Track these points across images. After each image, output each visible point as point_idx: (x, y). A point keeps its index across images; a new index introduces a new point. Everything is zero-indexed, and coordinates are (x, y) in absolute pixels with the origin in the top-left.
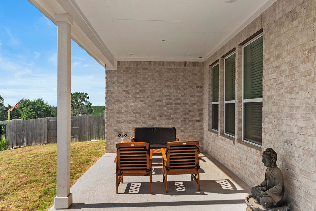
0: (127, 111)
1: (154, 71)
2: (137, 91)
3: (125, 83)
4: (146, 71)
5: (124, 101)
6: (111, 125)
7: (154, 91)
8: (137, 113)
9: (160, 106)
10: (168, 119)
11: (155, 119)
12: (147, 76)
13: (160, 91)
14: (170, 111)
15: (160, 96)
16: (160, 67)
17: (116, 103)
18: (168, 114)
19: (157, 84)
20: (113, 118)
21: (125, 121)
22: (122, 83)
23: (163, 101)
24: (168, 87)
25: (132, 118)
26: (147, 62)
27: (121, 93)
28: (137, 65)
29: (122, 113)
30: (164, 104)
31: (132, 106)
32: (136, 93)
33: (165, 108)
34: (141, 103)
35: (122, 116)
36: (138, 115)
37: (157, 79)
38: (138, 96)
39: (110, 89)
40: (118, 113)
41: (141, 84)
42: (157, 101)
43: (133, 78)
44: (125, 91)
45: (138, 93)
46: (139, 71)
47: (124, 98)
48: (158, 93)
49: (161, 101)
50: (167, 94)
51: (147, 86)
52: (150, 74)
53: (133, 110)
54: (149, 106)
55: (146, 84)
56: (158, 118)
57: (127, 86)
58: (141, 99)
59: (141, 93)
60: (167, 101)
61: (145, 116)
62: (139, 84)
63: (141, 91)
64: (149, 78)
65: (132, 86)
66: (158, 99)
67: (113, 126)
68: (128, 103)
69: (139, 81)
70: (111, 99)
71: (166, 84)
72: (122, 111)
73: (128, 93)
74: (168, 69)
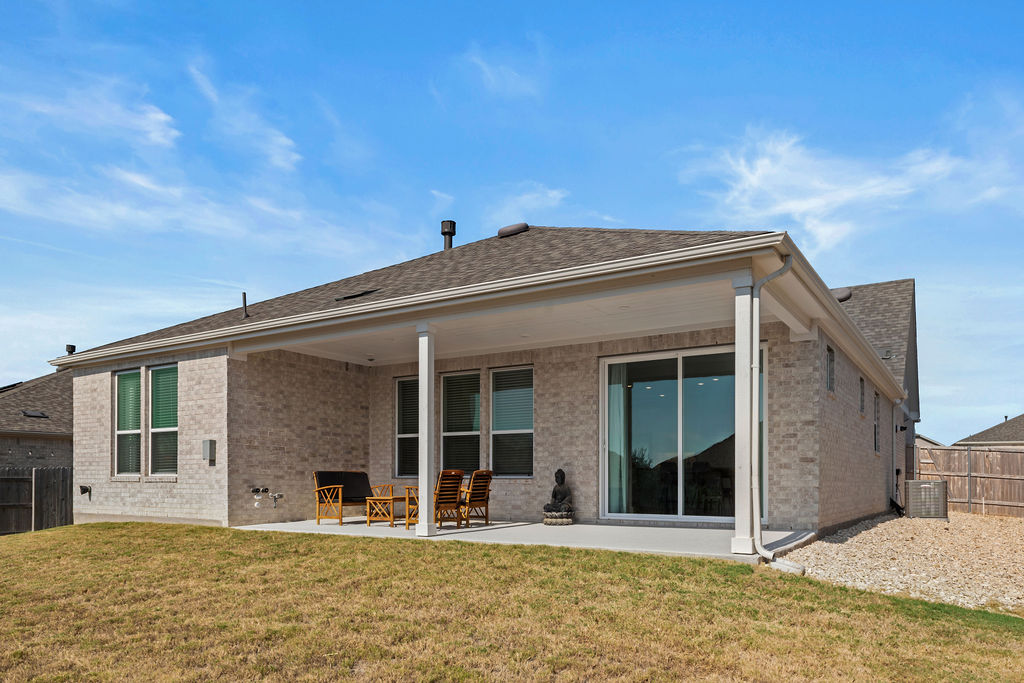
0: (263, 443)
1: (305, 372)
2: (280, 406)
3: (261, 389)
4: (293, 370)
5: (259, 423)
6: (237, 471)
7: (305, 409)
8: (281, 449)
9: (314, 437)
10: (325, 461)
11: (306, 460)
12: (294, 380)
13: (314, 410)
14: (327, 447)
15: (313, 419)
16: (314, 366)
17: (246, 426)
18: (326, 452)
19: (308, 396)
20: (241, 457)
21: (260, 463)
22: (255, 388)
23: (319, 428)
24: (325, 403)
25: (272, 458)
26: (294, 353)
27: (253, 408)
28: (280, 356)
29: (256, 448)
30: (319, 433)
31: (271, 434)
32: (277, 411)
33: (321, 442)
34: (286, 430)
35: (256, 453)
36: (280, 452)
37: (309, 386)
38: (280, 415)
39: (235, 398)
40: (249, 447)
41: (286, 394)
42: (309, 428)
43: (272, 381)
44: (260, 404)
45: (281, 411)
46: (282, 369)
47: (258, 418)
48: (310, 414)
49: (314, 428)
50: (323, 416)
51: (294, 398)
52: (299, 376)
53: (273, 443)
54: (299, 436)
55: (293, 394)
56: (311, 459)
57: (263, 395)
58: (286, 422)
59: (285, 411)
60: (323, 429)
61: (292, 454)
62: (282, 392)
63: (285, 407)
64: (297, 385)
65: (272, 396)
66: (311, 424)
67: (241, 472)
68: (265, 429)
69: (282, 388)
70: (237, 417)
71: (322, 398)
72: (256, 444)
73: (265, 409)
74: (324, 371)
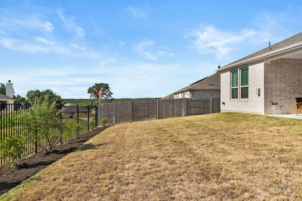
0: (276, 89)
1: (291, 64)
2: (282, 77)
3: (275, 72)
4: (287, 64)
5: (274, 82)
6: (267, 98)
7: (291, 77)
8: (282, 90)
9: (295, 86)
10: (299, 94)
11: (292, 94)
12: (287, 68)
13: (295, 77)
14: (300, 89)
15: (294, 80)
16: (295, 62)
17: (270, 84)
18: (299, 91)
19: (293, 72)
20: (269, 93)
21: (275, 95)
22: (273, 72)
23: (296, 83)
24: (299, 74)
25: (279, 93)
26: (287, 59)
27: (273, 78)
28: (282, 60)
29: (273, 90)
30: (297, 85)
31: (279, 86)
32: (281, 78)
33: (297, 88)
34: (284, 84)
35: (273, 92)
36: (282, 92)
37: (293, 69)
38: (282, 80)
39: (267, 75)
40: (271, 90)
41: (284, 72)
42: (293, 83)
43: (279, 69)
44: (275, 76)
45: (282, 78)
46: (283, 64)
47: (274, 81)
48: (293, 78)
49: (295, 83)
50: (298, 79)
51: (287, 74)
52: (289, 66)
53: (279, 89)
54: (288, 86)
55: (287, 72)
56: (293, 94)
57: (276, 73)
58: (284, 81)
59: (284, 78)
60: (298, 83)
61: (286, 92)
62: (283, 72)
63: (284, 77)
64: (288, 69)
65: (279, 74)
66: (293, 81)
67: (268, 98)
68: (276, 84)
69: (283, 70)
70: (267, 81)
71: (298, 73)
72: (274, 89)
73: (277, 78)
74: (299, 63)
